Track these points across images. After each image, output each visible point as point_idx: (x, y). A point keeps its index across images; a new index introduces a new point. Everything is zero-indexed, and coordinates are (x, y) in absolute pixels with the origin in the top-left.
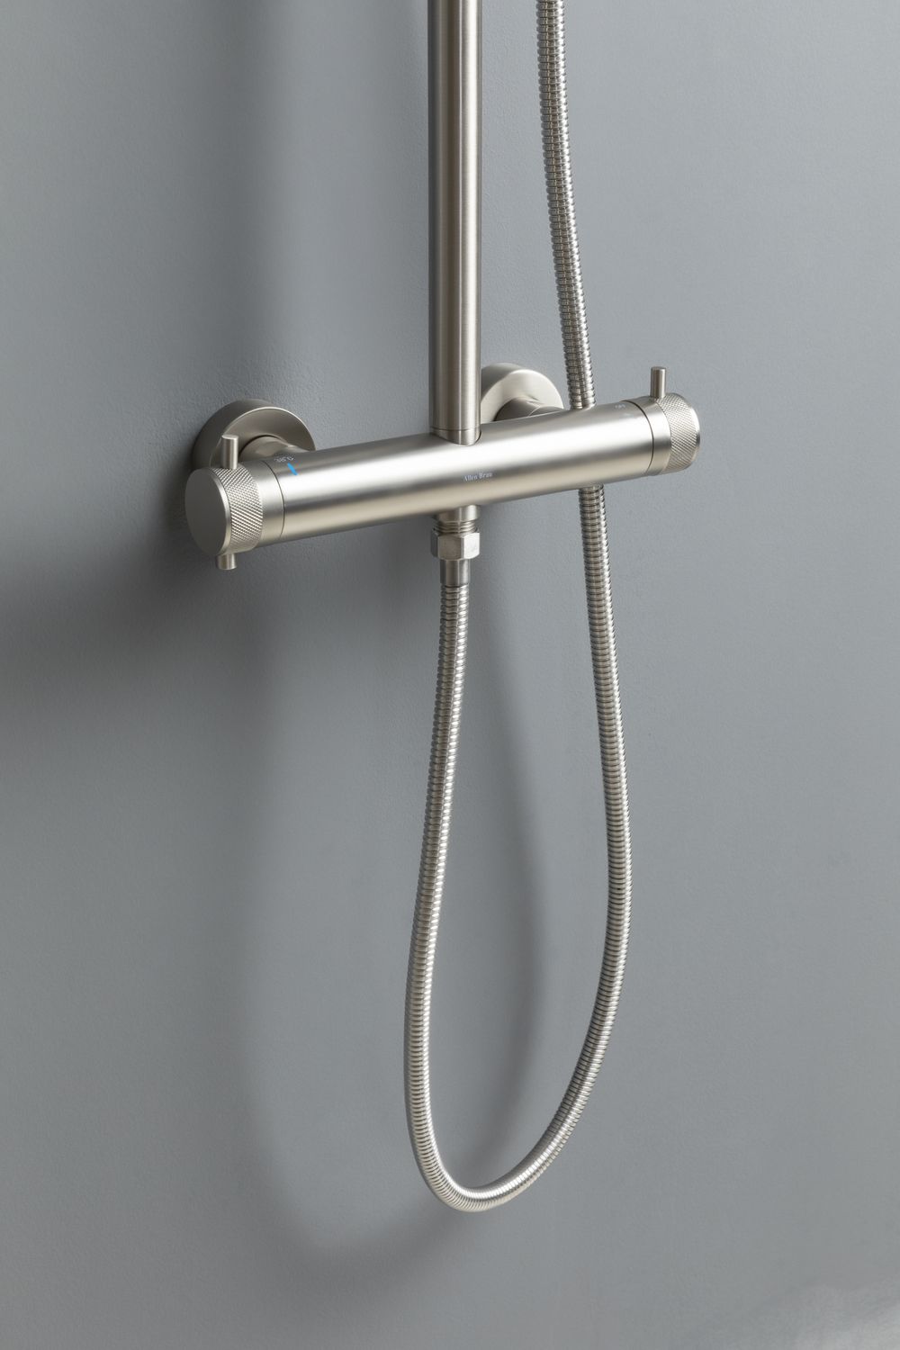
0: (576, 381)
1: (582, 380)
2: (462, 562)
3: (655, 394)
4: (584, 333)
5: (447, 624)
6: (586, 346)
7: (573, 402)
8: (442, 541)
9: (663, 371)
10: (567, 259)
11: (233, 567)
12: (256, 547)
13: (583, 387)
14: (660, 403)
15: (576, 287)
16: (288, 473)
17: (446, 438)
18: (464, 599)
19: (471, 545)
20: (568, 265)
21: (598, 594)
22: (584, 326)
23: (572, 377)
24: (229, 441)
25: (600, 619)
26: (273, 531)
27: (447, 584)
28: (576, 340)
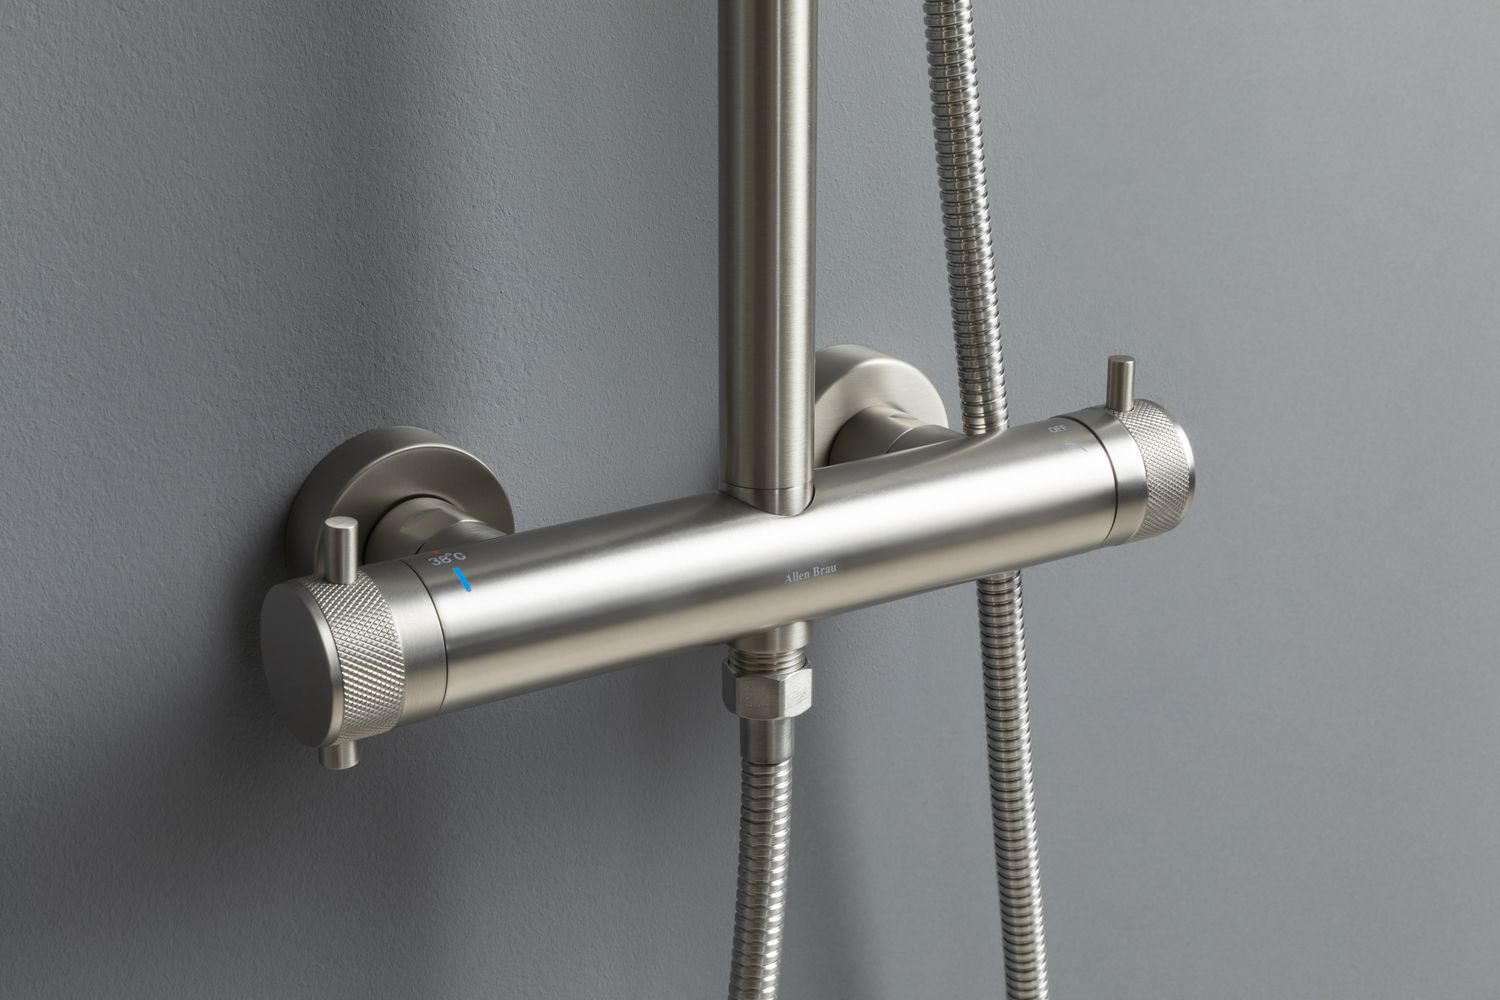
0: (976, 382)
1: (986, 380)
2: (781, 722)
3: (1114, 404)
4: (991, 297)
5: (753, 829)
6: (993, 321)
7: (969, 417)
8: (746, 687)
9: (1131, 363)
10: (962, 168)
11: (352, 762)
12: (397, 726)
13: (987, 392)
14: (1126, 418)
15: (978, 218)
16: (453, 585)
17: (751, 502)
18: (783, 785)
19: (797, 690)
20: (963, 180)
21: (1008, 741)
22: (990, 286)
23: (968, 375)
24: (338, 532)
25: (1011, 781)
26: (428, 695)
27: (752, 759)
28: (975, 311)
